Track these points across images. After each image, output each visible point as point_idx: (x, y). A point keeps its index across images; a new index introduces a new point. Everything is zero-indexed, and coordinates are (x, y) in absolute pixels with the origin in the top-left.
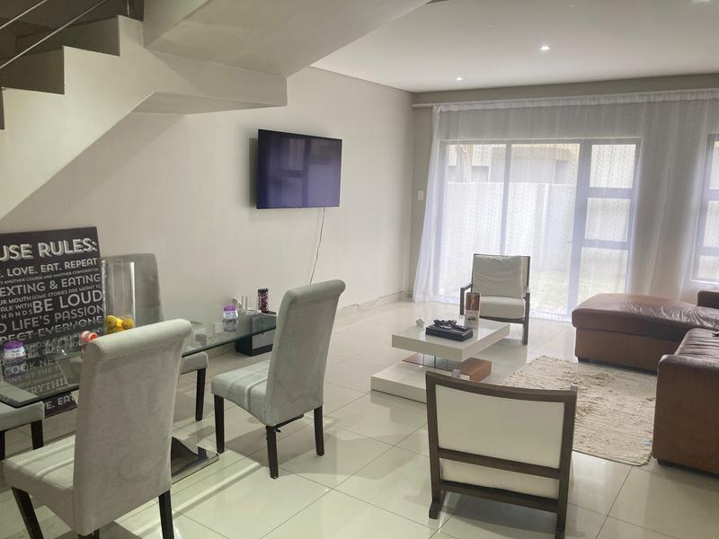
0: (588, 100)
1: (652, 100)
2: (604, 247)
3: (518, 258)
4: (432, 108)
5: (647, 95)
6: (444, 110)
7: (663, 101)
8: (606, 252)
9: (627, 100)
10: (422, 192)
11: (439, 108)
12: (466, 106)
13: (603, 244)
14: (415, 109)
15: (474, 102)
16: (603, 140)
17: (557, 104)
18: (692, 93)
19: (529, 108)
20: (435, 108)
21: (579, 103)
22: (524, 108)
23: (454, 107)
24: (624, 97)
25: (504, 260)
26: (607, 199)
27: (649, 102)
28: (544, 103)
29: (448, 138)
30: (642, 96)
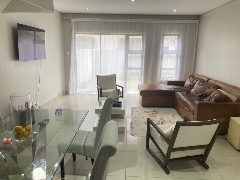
0: (128, 21)
1: (148, 22)
2: (135, 70)
3: (112, 75)
4: (70, 19)
5: (146, 20)
6: (76, 21)
7: (151, 23)
8: (136, 71)
9: (141, 22)
10: (68, 52)
11: (74, 20)
12: (84, 20)
13: (135, 69)
14: (63, 19)
15: (88, 18)
16: (134, 34)
17: (118, 21)
18: (159, 21)
19: (108, 22)
20: (72, 20)
21: (126, 21)
22: (107, 22)
23: (80, 20)
24: (140, 20)
25: (109, 76)
26: (136, 54)
27: (147, 23)
28: (114, 20)
29: (77, 32)
30: (145, 20)
